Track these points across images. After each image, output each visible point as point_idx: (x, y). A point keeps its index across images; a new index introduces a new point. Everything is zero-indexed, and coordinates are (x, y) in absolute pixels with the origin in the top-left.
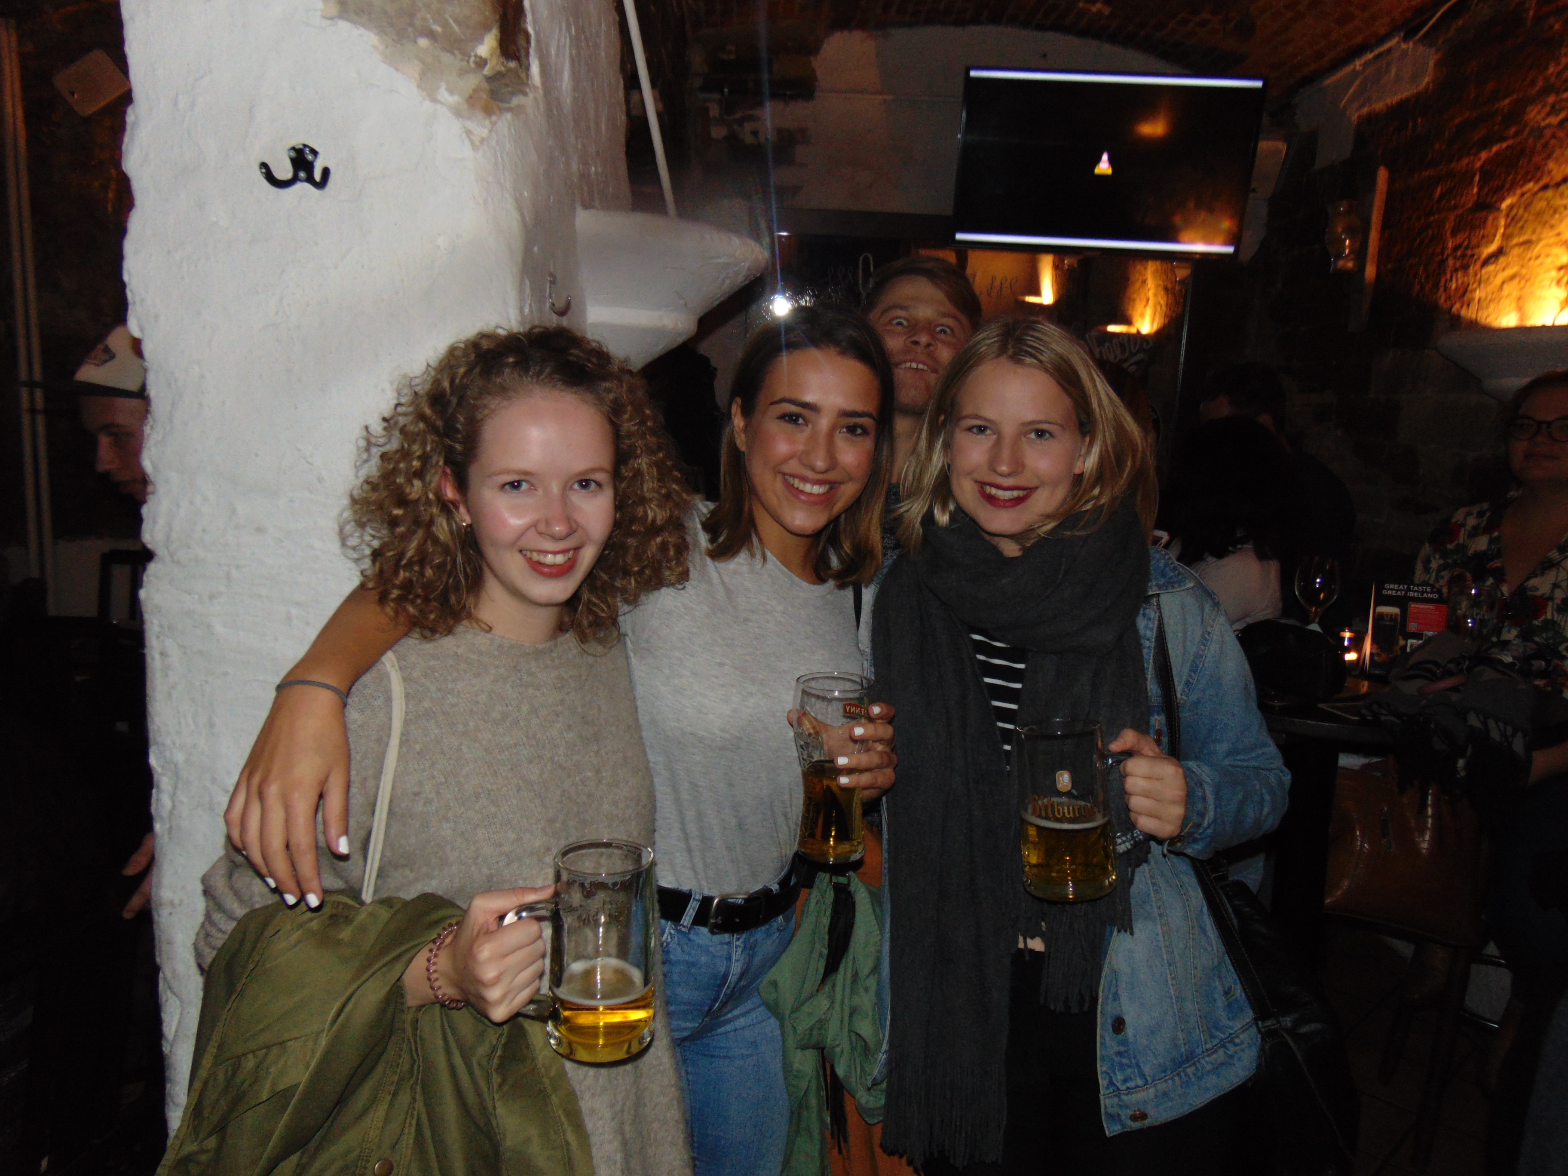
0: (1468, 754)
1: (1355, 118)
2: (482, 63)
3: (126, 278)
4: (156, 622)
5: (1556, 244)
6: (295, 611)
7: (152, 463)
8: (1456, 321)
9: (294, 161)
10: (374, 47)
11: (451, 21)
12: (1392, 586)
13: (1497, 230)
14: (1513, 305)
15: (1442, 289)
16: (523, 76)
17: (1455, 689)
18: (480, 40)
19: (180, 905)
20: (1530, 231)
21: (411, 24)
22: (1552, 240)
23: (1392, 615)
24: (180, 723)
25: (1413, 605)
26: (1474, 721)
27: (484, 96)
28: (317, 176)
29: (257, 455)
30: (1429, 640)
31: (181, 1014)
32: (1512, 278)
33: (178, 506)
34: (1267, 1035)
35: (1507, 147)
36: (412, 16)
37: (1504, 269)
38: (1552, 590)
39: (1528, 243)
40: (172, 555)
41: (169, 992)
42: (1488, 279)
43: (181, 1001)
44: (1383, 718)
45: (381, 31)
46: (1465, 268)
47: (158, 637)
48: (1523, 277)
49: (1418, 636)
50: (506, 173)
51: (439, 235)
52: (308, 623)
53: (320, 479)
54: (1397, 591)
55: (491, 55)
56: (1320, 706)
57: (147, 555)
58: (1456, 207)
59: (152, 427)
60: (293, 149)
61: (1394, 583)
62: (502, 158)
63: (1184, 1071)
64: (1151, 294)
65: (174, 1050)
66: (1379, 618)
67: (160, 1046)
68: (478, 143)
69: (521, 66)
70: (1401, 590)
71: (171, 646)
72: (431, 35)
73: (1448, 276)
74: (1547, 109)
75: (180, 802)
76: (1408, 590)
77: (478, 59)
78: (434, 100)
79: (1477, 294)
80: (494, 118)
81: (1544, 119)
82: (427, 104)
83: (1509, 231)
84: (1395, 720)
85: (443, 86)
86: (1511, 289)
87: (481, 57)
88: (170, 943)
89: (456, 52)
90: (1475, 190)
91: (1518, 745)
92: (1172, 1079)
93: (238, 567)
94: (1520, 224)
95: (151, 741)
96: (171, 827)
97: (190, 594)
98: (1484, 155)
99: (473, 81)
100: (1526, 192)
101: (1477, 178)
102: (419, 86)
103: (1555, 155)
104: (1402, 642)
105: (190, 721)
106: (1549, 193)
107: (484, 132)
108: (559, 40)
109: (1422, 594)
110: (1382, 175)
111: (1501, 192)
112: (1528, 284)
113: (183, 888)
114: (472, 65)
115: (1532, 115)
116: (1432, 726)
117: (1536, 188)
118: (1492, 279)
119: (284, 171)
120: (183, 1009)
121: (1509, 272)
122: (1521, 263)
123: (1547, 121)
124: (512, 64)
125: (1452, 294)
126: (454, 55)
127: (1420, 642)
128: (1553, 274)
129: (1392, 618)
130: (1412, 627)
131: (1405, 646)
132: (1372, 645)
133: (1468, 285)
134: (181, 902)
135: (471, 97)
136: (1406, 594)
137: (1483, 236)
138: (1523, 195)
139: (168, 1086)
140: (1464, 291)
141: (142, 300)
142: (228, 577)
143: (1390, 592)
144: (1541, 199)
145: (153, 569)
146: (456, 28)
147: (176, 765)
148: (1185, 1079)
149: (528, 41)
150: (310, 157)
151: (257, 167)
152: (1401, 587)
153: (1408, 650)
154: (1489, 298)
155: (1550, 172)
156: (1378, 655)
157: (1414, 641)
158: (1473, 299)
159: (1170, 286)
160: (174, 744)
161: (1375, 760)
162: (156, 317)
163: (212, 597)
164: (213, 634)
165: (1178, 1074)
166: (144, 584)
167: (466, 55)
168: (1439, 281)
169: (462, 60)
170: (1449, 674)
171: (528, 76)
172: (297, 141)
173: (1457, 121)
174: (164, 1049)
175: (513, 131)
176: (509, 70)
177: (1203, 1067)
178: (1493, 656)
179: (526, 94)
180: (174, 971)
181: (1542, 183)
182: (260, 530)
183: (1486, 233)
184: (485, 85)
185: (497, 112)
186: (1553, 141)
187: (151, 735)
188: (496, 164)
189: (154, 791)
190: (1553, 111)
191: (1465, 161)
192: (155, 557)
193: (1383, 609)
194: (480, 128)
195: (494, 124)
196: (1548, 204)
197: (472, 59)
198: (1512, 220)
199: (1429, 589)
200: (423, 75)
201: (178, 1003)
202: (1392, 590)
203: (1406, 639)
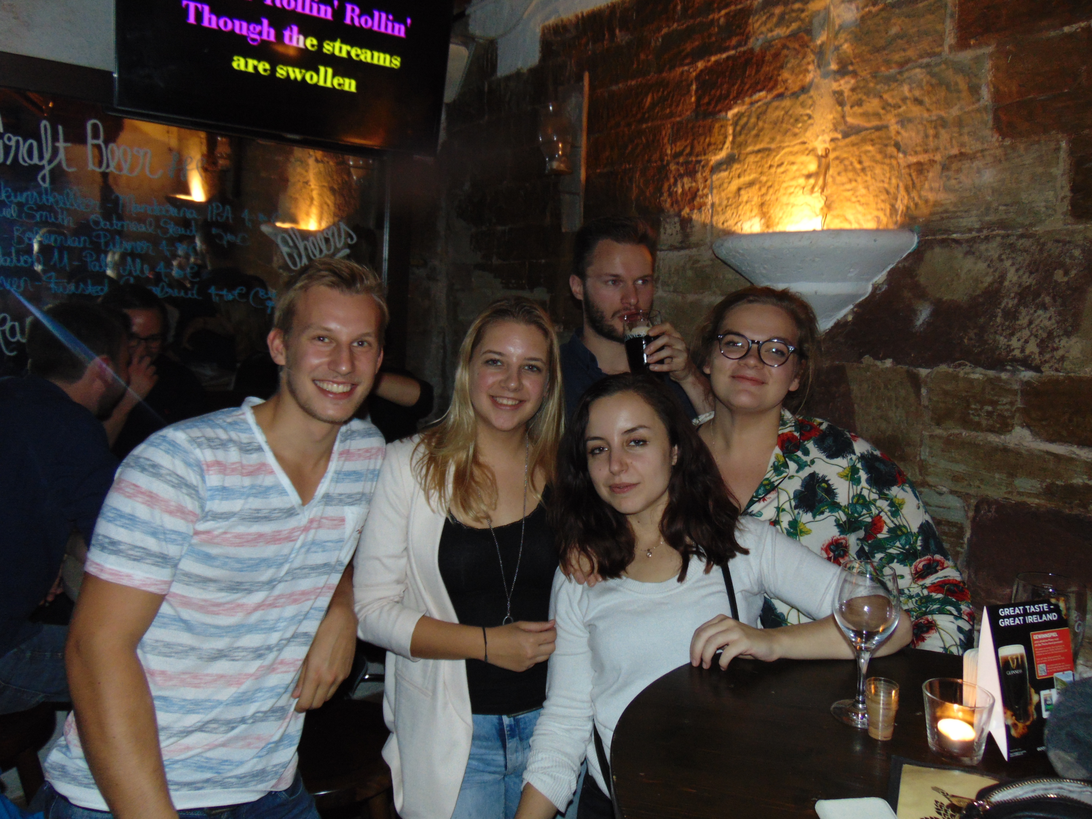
1: (539, 28)
5: (802, 153)
8: (688, 226)
12: (1008, 612)
13: (726, 137)
14: (755, 211)
15: (665, 195)
20: (767, 139)
22: (796, 148)
23: (1017, 658)
25: (1036, 636)
32: (751, 184)
35: (728, 58)
37: (739, 176)
39: (767, 151)
42: (720, 186)
46: (691, 174)
48: (762, 185)
49: (1050, 684)
54: (1015, 617)
58: (672, 115)
64: (315, 194)
66: (1004, 666)
70: (1018, 616)
73: (672, 180)
74: (775, 20)
76: (1025, 613)
79: (709, 200)
81: (771, 31)
83: (740, 139)
86: (750, 195)
90: (693, 99)
94: (754, 132)
98: (700, 65)
100: (757, 102)
101: (694, 87)
103: (789, 65)
104: (1035, 698)
106: (787, 103)
109: (1041, 617)
111: (725, 101)
112: (771, 191)
115: (756, 25)
117: (770, 97)
118: (725, 185)
121: (746, 179)
122: (760, 170)
123: (775, 33)
125: (679, 198)
127: (1054, 692)
128: (802, 181)
130: (1041, 671)
131: (1040, 705)
132: (1005, 712)
133: (698, 190)
136: (1024, 620)
137: (709, 144)
138: (752, 104)
140: (693, 196)
143: (1008, 622)
144: (777, 108)
154: (725, 202)
155: (785, 81)
157: (1048, 693)
158: (705, 204)
159: (336, 187)
168: (662, 185)
173: (665, 31)
181: (775, 92)
183: (713, 140)
186: (785, 52)
190: (781, 21)
191: (679, 70)
196: (787, 113)
198: (743, 129)
199: (1045, 606)
202: (1009, 617)
203: (1038, 692)
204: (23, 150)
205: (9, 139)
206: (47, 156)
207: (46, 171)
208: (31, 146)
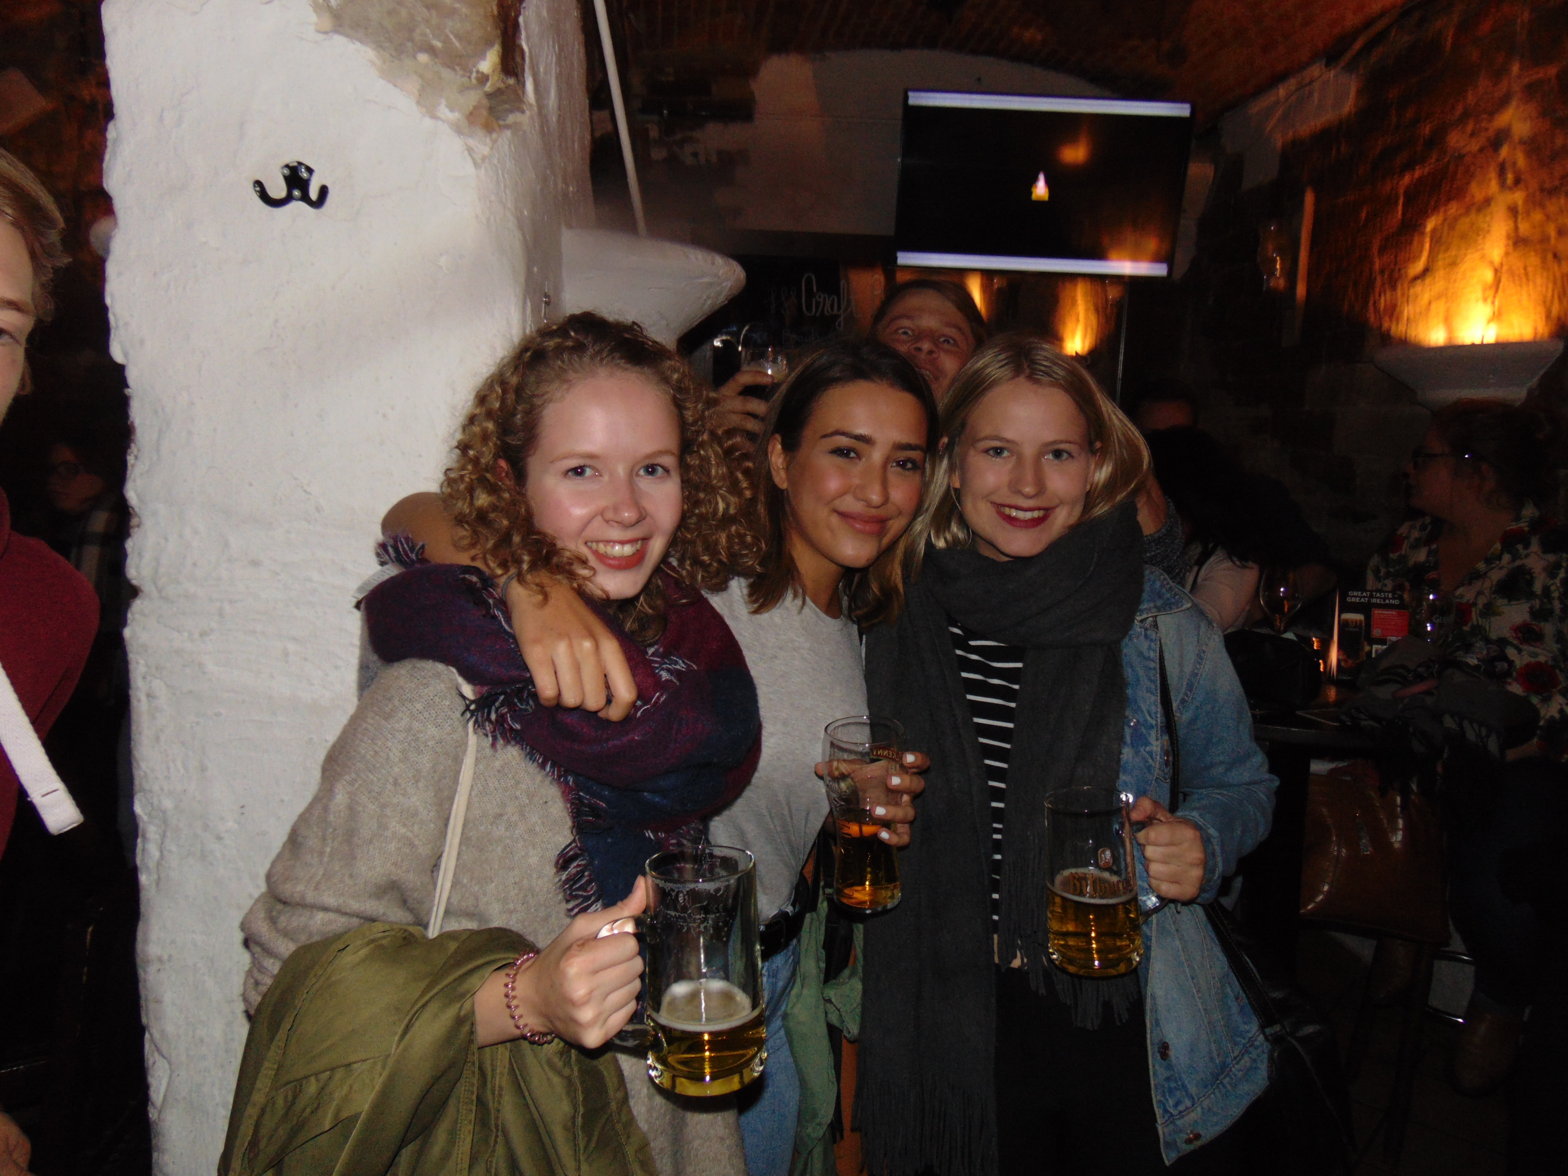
0: (1445, 755)
1: (1279, 144)
2: (483, 79)
3: (108, 301)
4: (142, 662)
6: (292, 647)
7: (138, 496)
8: (1386, 339)
9: (286, 178)
10: (370, 61)
11: (452, 36)
12: (1355, 594)
13: (1423, 250)
14: (1442, 320)
15: (1371, 307)
16: (520, 92)
17: (1429, 693)
18: (483, 56)
19: (169, 961)
21: (411, 40)
23: (1356, 622)
24: (168, 768)
25: (1377, 612)
26: (1449, 722)
27: (485, 113)
28: (314, 194)
29: (251, 485)
30: (1394, 645)
31: (170, 1077)
32: (1439, 296)
33: (166, 539)
34: (1276, 1041)
35: (1430, 172)
36: (411, 30)
37: (1430, 288)
38: (1476, 597)
39: (1453, 265)
40: (160, 591)
41: (156, 1054)
42: (1416, 297)
43: (170, 1063)
44: (1363, 723)
45: (379, 47)
46: (1394, 288)
47: (144, 678)
48: (1449, 296)
49: (1382, 641)
50: (508, 192)
51: (441, 254)
52: (306, 660)
53: (318, 509)
54: (1361, 597)
55: (493, 71)
56: (1298, 713)
57: (134, 592)
58: (1381, 229)
59: (136, 457)
60: (287, 166)
61: (1357, 591)
62: (503, 177)
63: (1221, 1083)
64: (1081, 312)
65: (162, 1116)
66: (1343, 625)
67: (145, 1113)
68: (479, 161)
69: (518, 83)
70: (1364, 597)
71: (158, 685)
72: (431, 50)
73: (1377, 294)
74: (1467, 135)
75: (170, 851)
76: (1371, 596)
77: (479, 75)
78: (434, 117)
79: (1406, 313)
80: (494, 135)
81: (1464, 145)
82: (428, 122)
83: (1434, 252)
84: (1376, 725)
85: (443, 102)
86: (1439, 308)
87: (483, 73)
88: (159, 1002)
89: (457, 68)
90: (1400, 211)
91: (1493, 745)
92: (1214, 1093)
93: (231, 602)
94: (1444, 247)
95: (137, 787)
96: (159, 878)
97: (178, 631)
98: (1407, 179)
99: (474, 98)
100: (1450, 214)
101: (1401, 201)
102: (418, 103)
103: (1477, 178)
104: (1367, 648)
105: (180, 765)
106: (1473, 215)
107: (486, 150)
108: (547, 58)
109: (1384, 601)
110: (1309, 199)
111: (1424, 214)
113: (173, 942)
114: (474, 81)
115: (1453, 141)
116: (1411, 729)
117: (1460, 210)
118: (1419, 297)
119: (278, 190)
120: (172, 1071)
121: (1436, 291)
122: (1447, 283)
124: (511, 81)
125: (1381, 311)
126: (454, 70)
127: (1385, 647)
128: (1478, 292)
129: (1357, 624)
130: (1377, 632)
131: (1370, 652)
132: (1338, 651)
133: (1397, 303)
134: (170, 956)
135: (471, 114)
136: (1369, 601)
137: (1409, 257)
138: (1447, 216)
139: (155, 1155)
140: (1393, 311)
141: (126, 324)
142: (221, 613)
143: (1353, 600)
144: (1464, 222)
145: (137, 606)
146: (457, 44)
147: (164, 812)
148: (1224, 1090)
149: (523, 59)
150: (305, 175)
151: (251, 185)
152: (1364, 594)
153: (1373, 656)
154: (1418, 315)
155: (1472, 194)
156: (1345, 661)
157: (1380, 646)
158: (1402, 316)
160: (162, 790)
161: (1341, 764)
162: (142, 342)
163: (203, 634)
164: (204, 673)
165: (1217, 1087)
166: (129, 622)
167: (467, 70)
168: (1369, 299)
169: (463, 76)
170: (1421, 678)
171: (524, 92)
172: (292, 159)
173: (1380, 146)
174: (150, 1116)
175: (513, 149)
176: (508, 87)
177: (1235, 1075)
178: (1459, 659)
179: (523, 112)
180: (163, 1032)
181: (1464, 205)
182: (255, 563)
183: (1412, 253)
184: (485, 102)
185: (497, 129)
186: (1473, 167)
187: (137, 782)
188: (498, 182)
189: (139, 840)
190: (1473, 136)
191: (1389, 184)
192: (141, 594)
193: (1347, 616)
194: (482, 145)
195: (495, 142)
196: (1471, 226)
197: (474, 75)
198: (1437, 241)
199: (1390, 595)
200: (422, 92)
201: (167, 1066)
202: (1356, 597)
203: (1371, 645)
204: (828, 303)
205: (820, 297)
206: (843, 307)
207: (841, 319)
208: (833, 301)
